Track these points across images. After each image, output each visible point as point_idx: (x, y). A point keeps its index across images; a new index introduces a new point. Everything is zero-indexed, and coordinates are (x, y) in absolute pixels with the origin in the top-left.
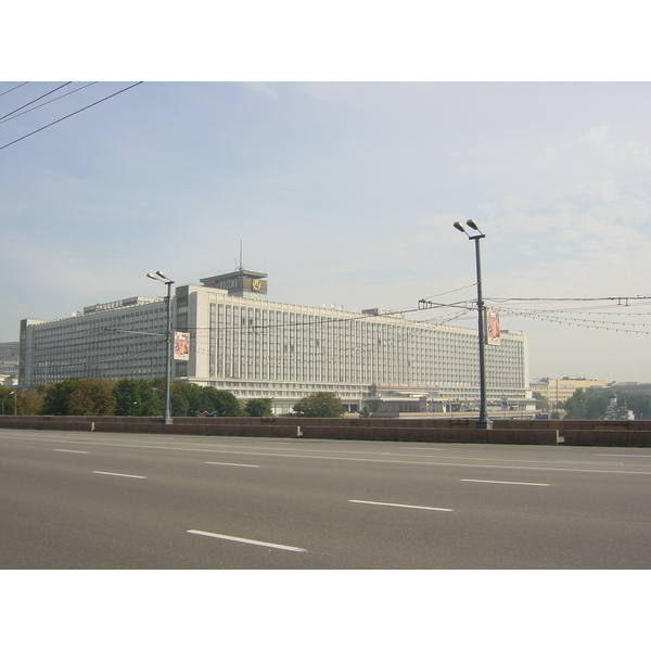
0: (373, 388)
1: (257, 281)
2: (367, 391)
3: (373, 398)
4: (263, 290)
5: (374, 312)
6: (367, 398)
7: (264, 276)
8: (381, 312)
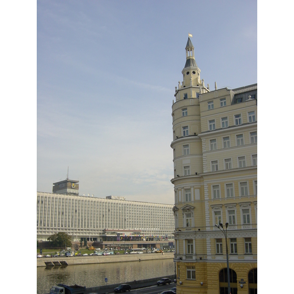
0: (104, 231)
1: (74, 184)
2: (102, 232)
3: (103, 235)
4: (77, 188)
5: (109, 198)
6: (102, 235)
7: (78, 182)
8: (113, 197)
